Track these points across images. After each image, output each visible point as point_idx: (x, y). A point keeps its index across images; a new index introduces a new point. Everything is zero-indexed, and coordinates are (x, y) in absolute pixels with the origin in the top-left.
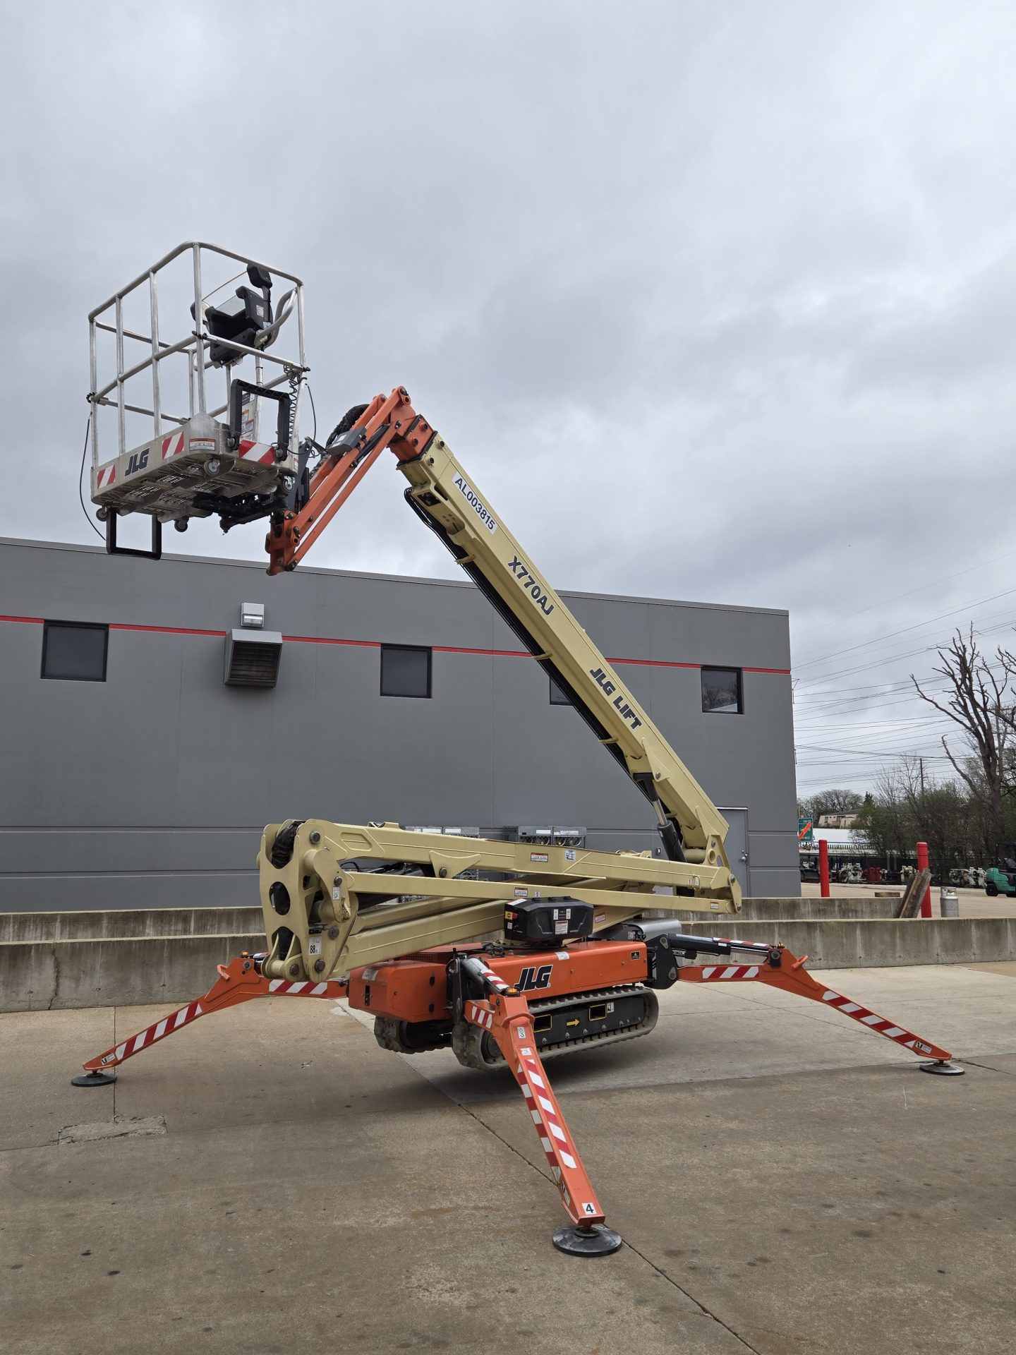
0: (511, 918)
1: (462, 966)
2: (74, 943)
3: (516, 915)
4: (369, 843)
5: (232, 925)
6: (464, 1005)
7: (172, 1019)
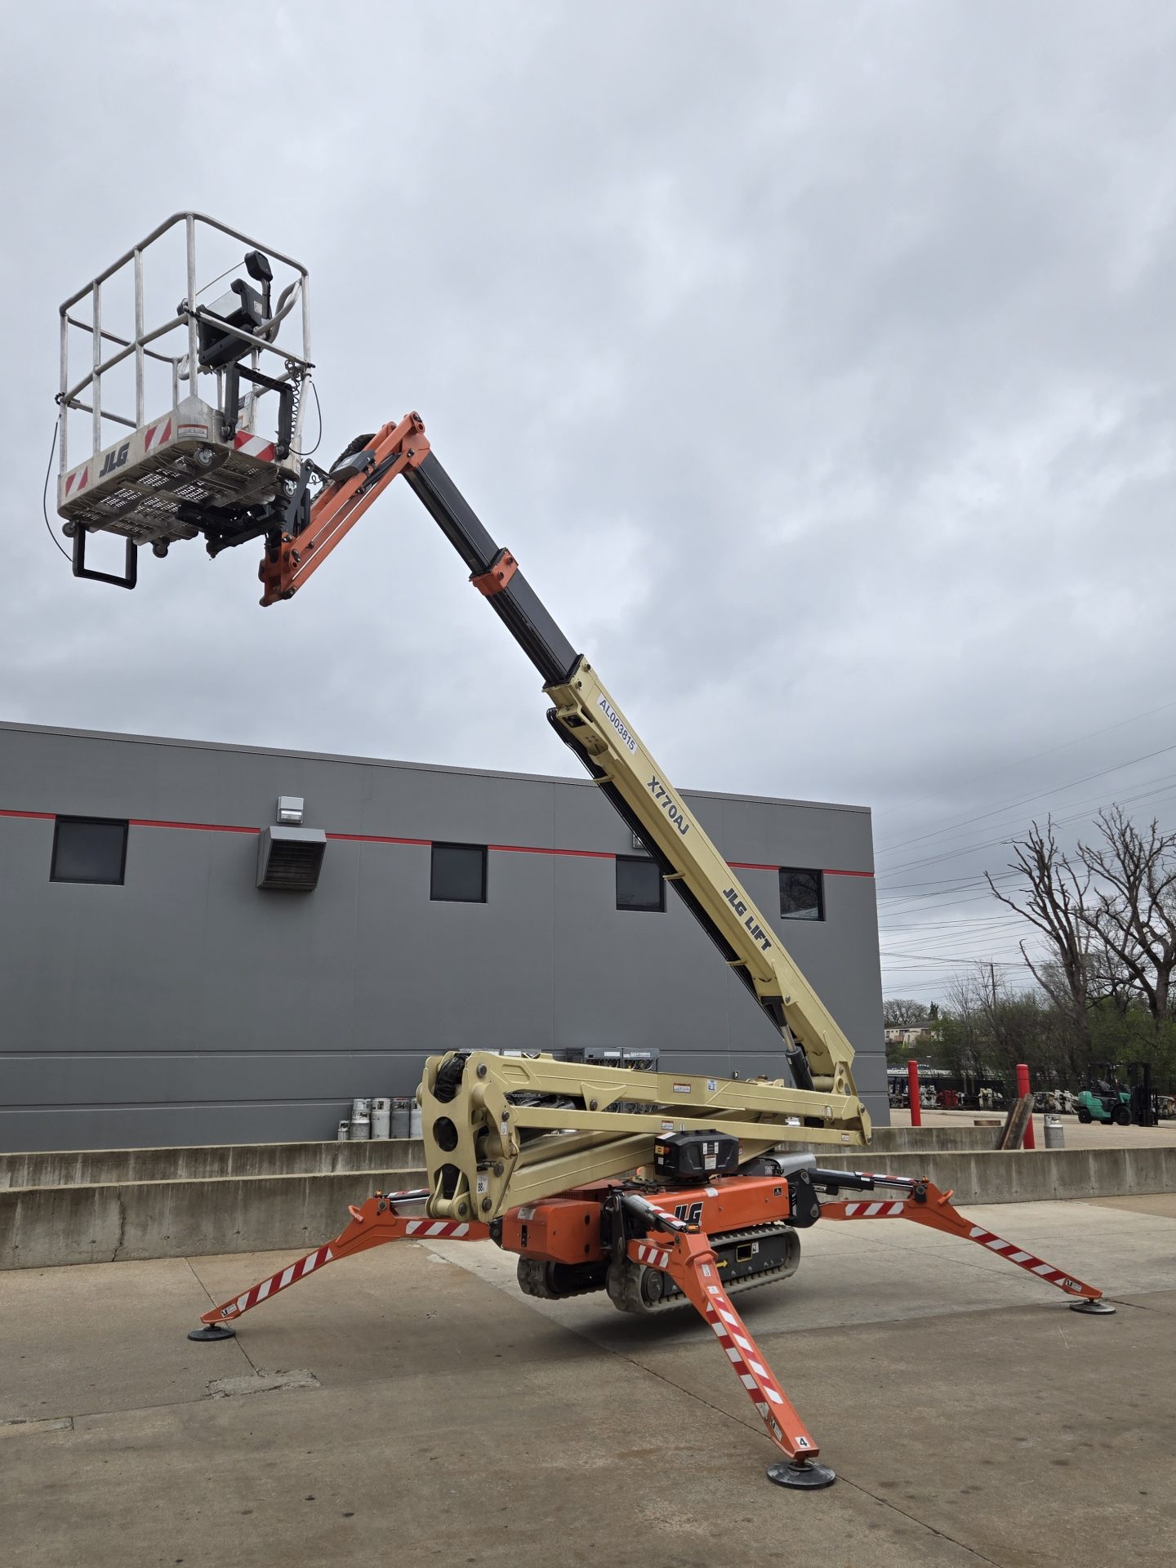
0: (662, 1153)
1: (624, 1204)
2: (141, 1185)
3: (668, 1149)
4: (527, 1075)
5: (274, 1164)
6: (626, 1244)
7: (300, 1265)
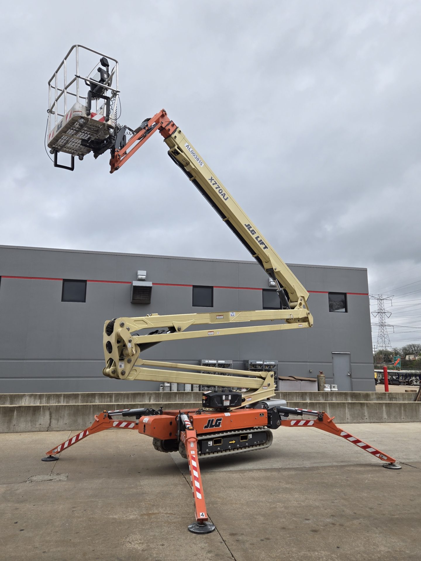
1: (180, 418)
2: (57, 406)
3: (206, 397)
6: (180, 433)
7: (78, 436)
